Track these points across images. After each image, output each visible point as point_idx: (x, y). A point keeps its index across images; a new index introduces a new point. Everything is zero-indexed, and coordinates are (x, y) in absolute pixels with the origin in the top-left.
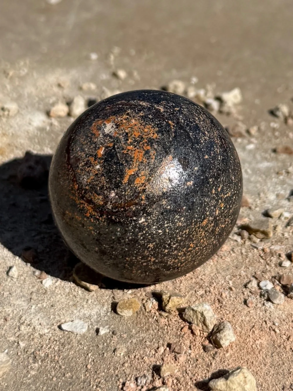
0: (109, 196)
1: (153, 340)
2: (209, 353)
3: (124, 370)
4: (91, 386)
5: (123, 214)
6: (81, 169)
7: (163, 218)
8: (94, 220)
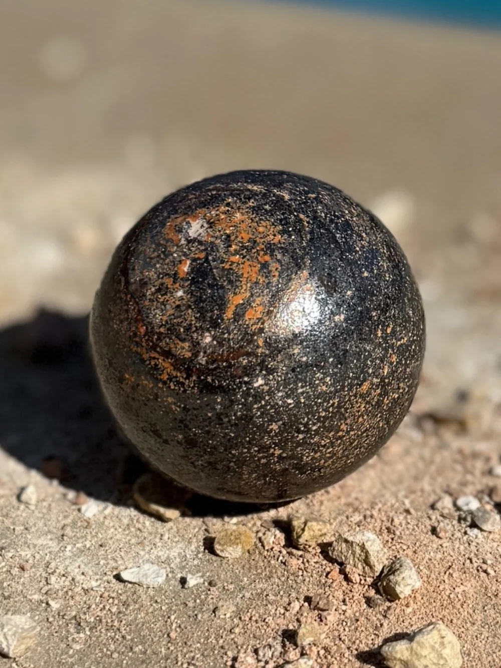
0: (200, 342)
1: (279, 593)
2: (377, 609)
3: (232, 639)
4: (179, 663)
5: (226, 372)
6: (150, 299)
7: (294, 377)
8: (175, 385)
